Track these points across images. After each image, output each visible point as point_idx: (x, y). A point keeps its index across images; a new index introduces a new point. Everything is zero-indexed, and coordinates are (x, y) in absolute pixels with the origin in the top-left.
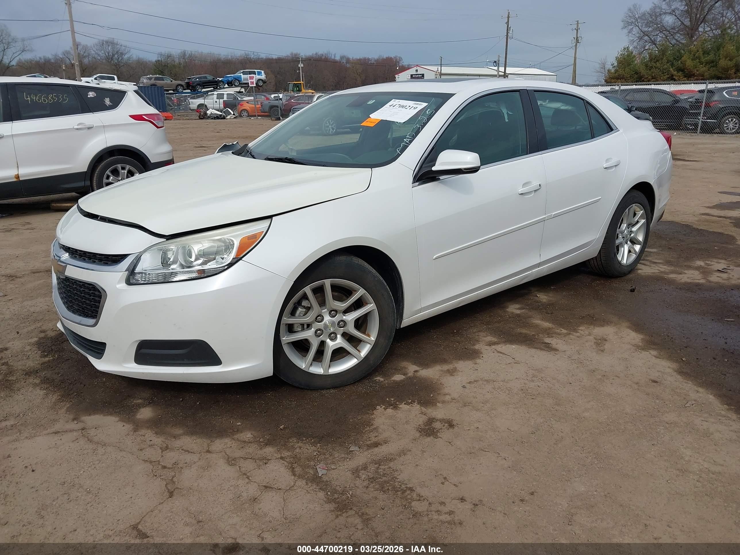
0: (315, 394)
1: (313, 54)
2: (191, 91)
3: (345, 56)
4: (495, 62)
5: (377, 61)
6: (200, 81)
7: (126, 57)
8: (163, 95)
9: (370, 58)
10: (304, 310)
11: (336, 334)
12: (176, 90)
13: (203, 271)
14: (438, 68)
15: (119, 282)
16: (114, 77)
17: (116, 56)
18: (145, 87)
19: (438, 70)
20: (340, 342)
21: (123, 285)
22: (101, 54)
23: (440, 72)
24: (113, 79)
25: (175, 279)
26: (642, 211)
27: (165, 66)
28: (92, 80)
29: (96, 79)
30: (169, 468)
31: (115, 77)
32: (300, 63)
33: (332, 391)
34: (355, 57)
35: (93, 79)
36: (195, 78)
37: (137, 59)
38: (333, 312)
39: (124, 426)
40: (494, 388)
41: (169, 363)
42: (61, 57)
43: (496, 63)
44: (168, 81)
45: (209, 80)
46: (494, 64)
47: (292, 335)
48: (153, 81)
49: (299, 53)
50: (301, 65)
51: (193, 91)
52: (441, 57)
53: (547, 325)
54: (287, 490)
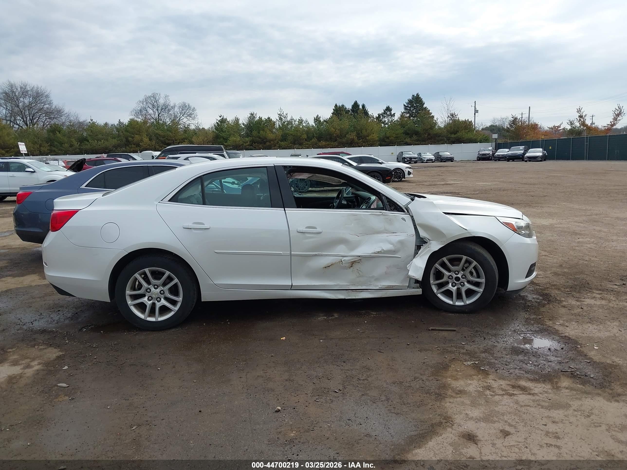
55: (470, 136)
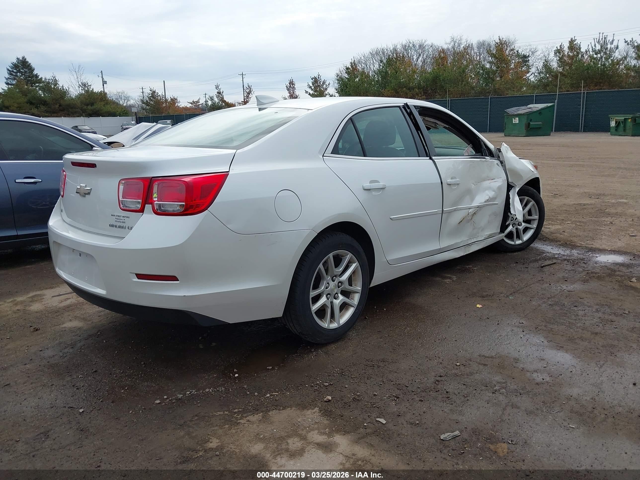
55: (108, 108)
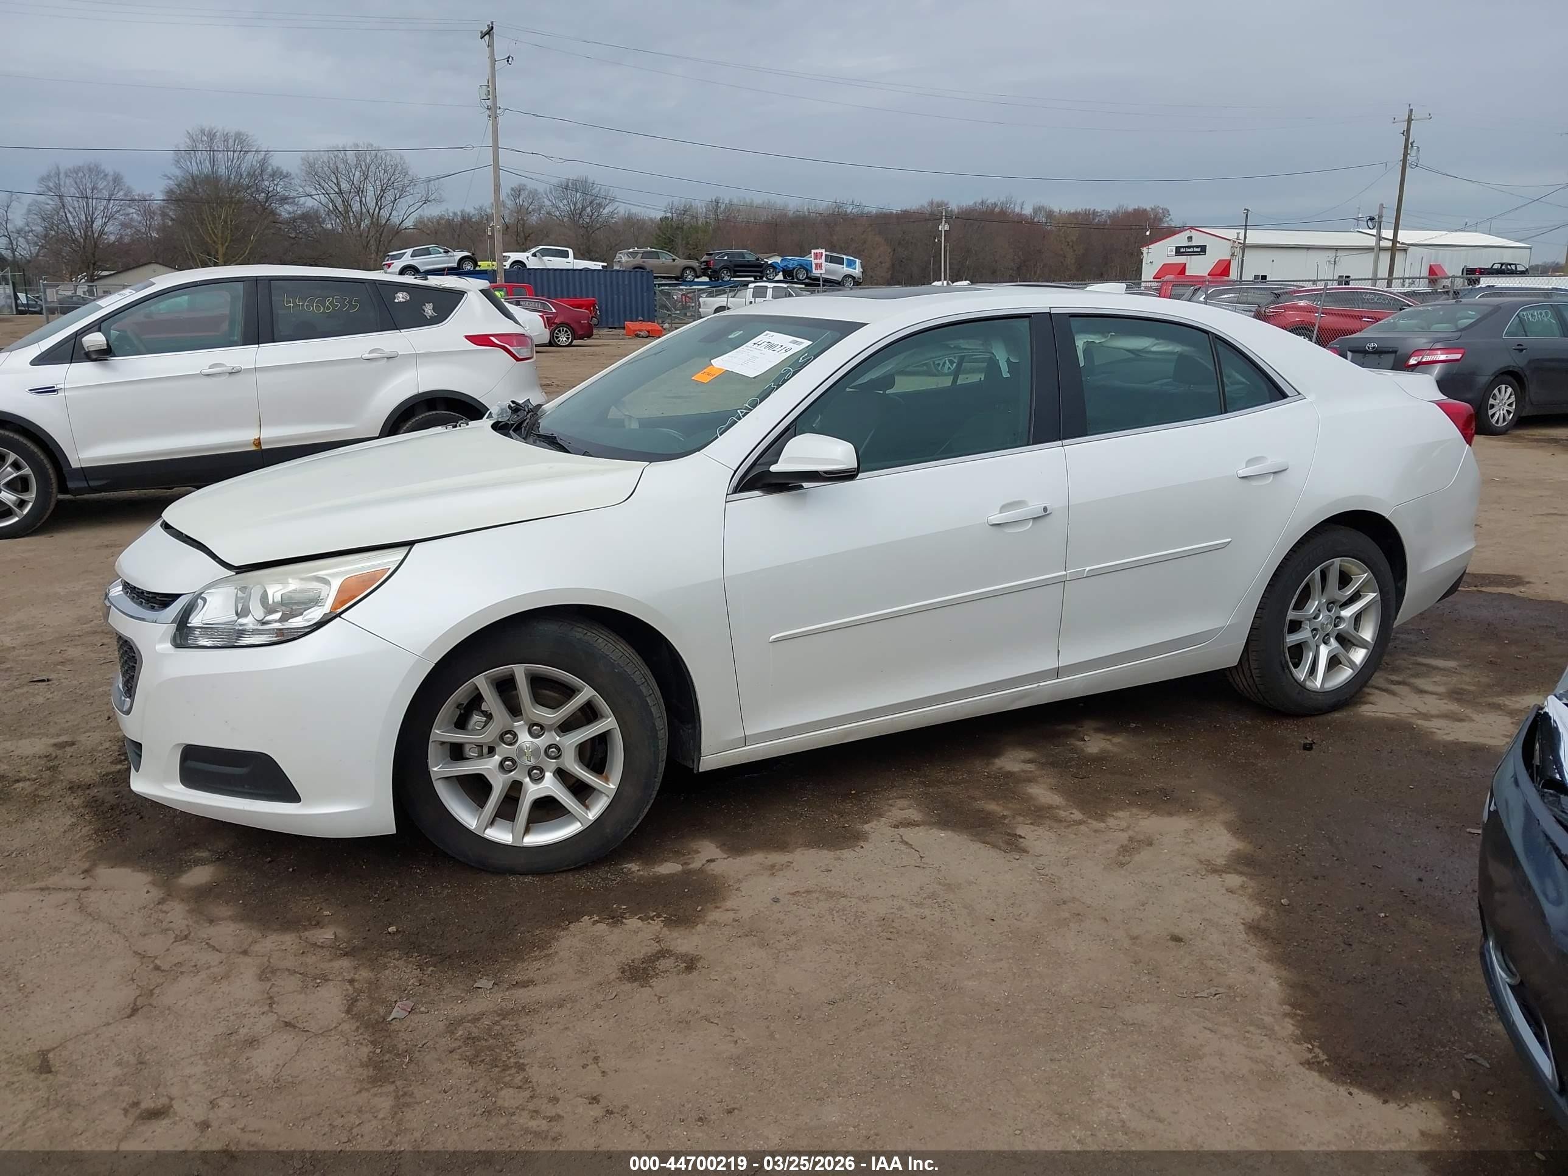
0: (495, 881)
1: (975, 203)
2: (710, 279)
3: (1043, 207)
4: (1372, 219)
5: (1114, 217)
6: (731, 261)
7: (605, 211)
8: (650, 288)
9: (1099, 211)
10: (484, 719)
11: (542, 771)
12: (680, 279)
13: (280, 632)
14: (1238, 234)
15: (161, 641)
16: (567, 251)
17: (588, 209)
18: (624, 271)
19: (1238, 238)
20: (549, 786)
21: (167, 646)
22: (561, 205)
23: (1242, 242)
24: (565, 255)
25: (241, 643)
26: (1366, 575)
27: (678, 228)
28: (527, 258)
29: (534, 255)
30: (163, 971)
31: (570, 251)
32: (943, 222)
33: (528, 879)
34: (1064, 210)
35: (529, 254)
36: (722, 255)
37: (626, 216)
38: (535, 727)
39: (148, 892)
40: (831, 910)
41: (233, 791)
42: (489, 210)
43: (1375, 221)
44: (666, 260)
45: (748, 261)
46: (1370, 223)
47: (454, 765)
48: (638, 260)
49: (946, 202)
50: (944, 227)
51: (715, 281)
52: (1247, 210)
53: (1054, 799)
54: (316, 1035)
